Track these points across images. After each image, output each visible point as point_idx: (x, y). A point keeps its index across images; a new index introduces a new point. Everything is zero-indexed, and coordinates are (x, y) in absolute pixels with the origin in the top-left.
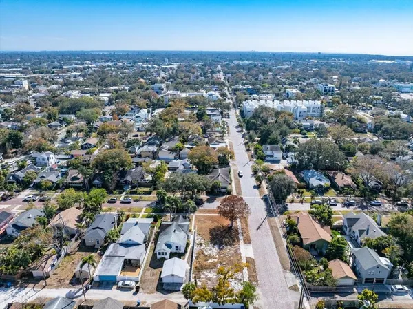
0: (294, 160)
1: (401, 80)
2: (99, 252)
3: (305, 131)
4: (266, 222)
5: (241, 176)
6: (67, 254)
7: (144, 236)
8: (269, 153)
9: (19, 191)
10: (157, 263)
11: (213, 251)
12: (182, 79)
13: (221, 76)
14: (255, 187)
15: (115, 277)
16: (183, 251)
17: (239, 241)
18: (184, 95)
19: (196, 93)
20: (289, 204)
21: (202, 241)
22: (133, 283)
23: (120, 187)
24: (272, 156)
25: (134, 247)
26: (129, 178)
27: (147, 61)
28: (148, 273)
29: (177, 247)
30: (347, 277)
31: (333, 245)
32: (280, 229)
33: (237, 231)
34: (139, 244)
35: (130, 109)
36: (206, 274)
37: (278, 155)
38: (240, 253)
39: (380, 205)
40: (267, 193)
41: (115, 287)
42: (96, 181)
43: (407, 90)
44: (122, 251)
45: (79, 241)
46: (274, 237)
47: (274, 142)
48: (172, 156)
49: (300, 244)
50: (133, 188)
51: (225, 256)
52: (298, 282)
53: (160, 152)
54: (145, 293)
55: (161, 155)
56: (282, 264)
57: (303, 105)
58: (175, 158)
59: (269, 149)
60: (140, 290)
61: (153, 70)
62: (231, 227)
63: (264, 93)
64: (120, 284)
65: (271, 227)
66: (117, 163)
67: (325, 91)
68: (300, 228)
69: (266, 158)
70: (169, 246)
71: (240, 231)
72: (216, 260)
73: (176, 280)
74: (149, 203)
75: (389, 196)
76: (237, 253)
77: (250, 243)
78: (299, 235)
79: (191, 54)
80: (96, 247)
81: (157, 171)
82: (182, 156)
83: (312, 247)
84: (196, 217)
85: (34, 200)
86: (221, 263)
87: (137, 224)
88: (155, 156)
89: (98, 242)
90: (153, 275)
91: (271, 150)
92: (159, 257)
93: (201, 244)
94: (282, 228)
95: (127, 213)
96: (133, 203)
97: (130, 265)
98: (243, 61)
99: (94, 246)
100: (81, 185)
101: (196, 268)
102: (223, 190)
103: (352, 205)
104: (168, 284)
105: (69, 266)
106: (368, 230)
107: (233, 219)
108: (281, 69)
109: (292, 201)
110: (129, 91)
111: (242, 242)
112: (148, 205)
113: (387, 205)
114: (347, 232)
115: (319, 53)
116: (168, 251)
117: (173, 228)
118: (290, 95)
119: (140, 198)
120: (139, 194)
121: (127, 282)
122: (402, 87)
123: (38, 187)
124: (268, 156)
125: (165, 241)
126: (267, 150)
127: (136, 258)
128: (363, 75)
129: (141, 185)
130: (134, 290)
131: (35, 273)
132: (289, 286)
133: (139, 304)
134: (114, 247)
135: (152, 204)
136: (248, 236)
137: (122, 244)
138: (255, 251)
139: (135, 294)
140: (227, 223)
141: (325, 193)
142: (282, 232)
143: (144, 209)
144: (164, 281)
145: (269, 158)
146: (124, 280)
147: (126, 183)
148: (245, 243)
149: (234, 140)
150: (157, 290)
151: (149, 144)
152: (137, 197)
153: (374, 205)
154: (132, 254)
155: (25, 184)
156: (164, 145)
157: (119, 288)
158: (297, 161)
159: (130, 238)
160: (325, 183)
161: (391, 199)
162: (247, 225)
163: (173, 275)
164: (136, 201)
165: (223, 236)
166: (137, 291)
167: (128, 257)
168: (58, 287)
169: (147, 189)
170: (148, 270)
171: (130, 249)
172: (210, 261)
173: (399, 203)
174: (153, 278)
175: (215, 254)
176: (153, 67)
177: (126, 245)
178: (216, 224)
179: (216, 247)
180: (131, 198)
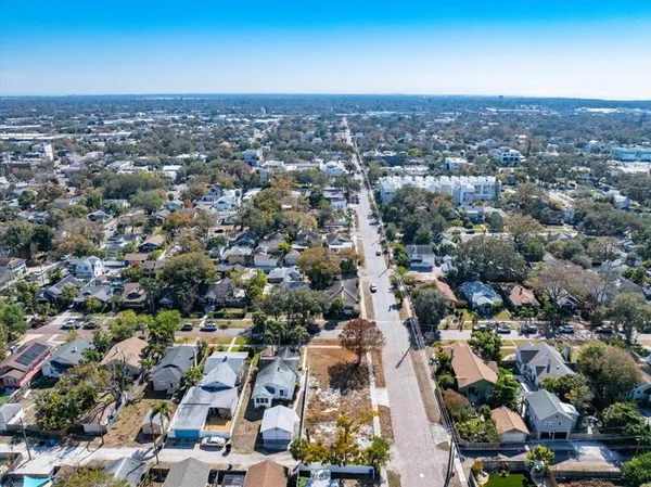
0: (451, 267)
1: (622, 141)
2: (173, 398)
3: (470, 224)
4: (408, 356)
5: (374, 292)
6: (129, 402)
7: (235, 377)
8: (415, 257)
9: (53, 315)
10: (254, 413)
11: (333, 396)
12: (287, 142)
13: (347, 135)
14: (394, 307)
15: (197, 431)
16: (290, 397)
17: (369, 383)
18: (290, 168)
19: (308, 164)
20: (442, 331)
21: (318, 384)
22: (223, 441)
23: (199, 308)
24: (421, 261)
25: (222, 392)
26: (211, 295)
27: (233, 112)
28: (242, 428)
29: (282, 391)
30: (515, 430)
31: (498, 388)
32: (427, 366)
33: (367, 369)
34: (229, 388)
35: (209, 190)
36: (323, 427)
37: (429, 260)
38: (370, 400)
39: (572, 332)
40: (410, 316)
41: (197, 445)
42: (165, 300)
43: (631, 157)
44: (206, 397)
45: (145, 384)
46: (418, 377)
47: (424, 241)
48: (274, 262)
49: (455, 386)
50: (218, 308)
51: (348, 404)
52: (448, 438)
53: (256, 257)
54: (239, 453)
55: (257, 260)
56: (428, 415)
57: (468, 183)
58: (278, 265)
59: (415, 251)
60: (232, 450)
61: (243, 126)
62: (359, 363)
63: (412, 164)
64: (204, 441)
65: (415, 364)
66: (194, 274)
67: (505, 159)
68: (455, 364)
69: (412, 265)
70: (271, 390)
71: (371, 369)
72: (336, 409)
73: (282, 436)
74: (243, 330)
75: (586, 319)
76: (366, 400)
77: (384, 386)
78: (453, 374)
79: (301, 100)
80: (168, 392)
81: (252, 284)
82: (289, 262)
83: (470, 390)
84: (309, 350)
85: (77, 328)
86: (343, 413)
87: (225, 360)
88: (248, 262)
89: (171, 385)
90: (250, 430)
91: (419, 252)
92: (257, 405)
93: (316, 388)
94: (431, 364)
95: (211, 345)
96: (219, 331)
97: (217, 416)
98: (382, 110)
99: (166, 390)
100: (143, 305)
101: (308, 420)
102: (348, 312)
103: (532, 331)
104: (270, 442)
105: (133, 418)
106: (549, 367)
107: (360, 352)
108: (440, 124)
109: (447, 327)
110: (207, 161)
111: (373, 384)
112: (241, 334)
113: (582, 331)
114: (522, 370)
115: (501, 97)
116: (270, 397)
117: (276, 365)
118: (451, 166)
119: (229, 323)
120: (227, 318)
121: (214, 439)
122: (624, 153)
123: (80, 308)
124: (414, 261)
125: (266, 383)
126: (413, 251)
127: (225, 407)
128: (565, 133)
129: (229, 305)
130: (224, 450)
131: (88, 428)
132: (437, 443)
133: (231, 467)
134: (194, 392)
135: (246, 331)
136: (382, 376)
137: (205, 388)
138: (391, 397)
139: (225, 455)
140: (352, 358)
141: (495, 314)
142: (429, 371)
143: (235, 339)
144: (265, 437)
145: (416, 265)
146: (210, 437)
147: (209, 302)
148: (377, 386)
149: (365, 237)
150: (255, 449)
151: (240, 245)
152: (224, 321)
153: (564, 332)
154: (220, 401)
155: (62, 305)
156: (261, 246)
157: (204, 447)
158: (455, 269)
159: (217, 380)
160: (496, 300)
161: (589, 323)
162: (380, 362)
163: (277, 429)
164: (224, 327)
165: (347, 377)
166: (228, 451)
167: (215, 405)
168: (119, 446)
169: (239, 311)
170: (243, 423)
171: (218, 394)
172: (328, 411)
173: (600, 328)
174: (250, 433)
175: (334, 401)
176: (243, 122)
177: (211, 389)
178: (337, 360)
179: (338, 391)
180: (216, 323)
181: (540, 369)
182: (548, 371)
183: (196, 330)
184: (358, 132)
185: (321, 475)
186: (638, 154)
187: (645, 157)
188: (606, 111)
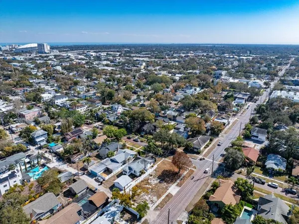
4: (205, 179)
5: (219, 145)
7: (124, 159)
9: (96, 122)
11: (155, 181)
15: (97, 173)
16: (138, 175)
17: (174, 183)
19: (246, 80)
20: (235, 174)
21: (154, 174)
22: (102, 180)
24: (257, 137)
25: (115, 163)
26: (145, 128)
28: (112, 179)
29: (135, 171)
34: (118, 163)
37: (263, 137)
38: (168, 189)
41: (94, 178)
44: (109, 163)
45: (98, 153)
46: (200, 189)
51: (158, 187)
52: (185, 220)
55: (178, 118)
56: (187, 206)
59: (256, 131)
60: (103, 185)
62: (179, 173)
64: (97, 178)
65: (205, 183)
66: (140, 118)
68: (218, 189)
69: (252, 138)
70: (130, 169)
71: (181, 177)
77: (180, 186)
78: (213, 194)
84: (164, 160)
85: (98, 128)
86: (152, 189)
87: (124, 152)
88: (174, 119)
89: (104, 155)
93: (151, 176)
94: (211, 186)
95: (128, 146)
96: (139, 143)
97: (108, 171)
99: (102, 157)
102: (195, 150)
106: (269, 212)
107: (181, 168)
109: (240, 173)
111: (176, 184)
112: (145, 146)
123: (104, 122)
124: (254, 136)
125: (130, 165)
126: (254, 131)
127: (111, 169)
129: (150, 134)
131: (72, 159)
133: (96, 190)
134: (107, 159)
138: (179, 192)
139: (99, 185)
140: (177, 170)
141: (276, 176)
142: (208, 188)
143: (142, 147)
145: (254, 138)
148: (178, 185)
150: (109, 188)
151: (177, 111)
154: (111, 166)
155: (99, 119)
156: (185, 113)
157: (96, 180)
159: (115, 158)
160: (280, 168)
162: (189, 176)
163: (118, 183)
164: (142, 141)
165: (168, 176)
166: (101, 184)
167: (109, 167)
168: (75, 168)
171: (113, 163)
172: (147, 186)
174: (113, 181)
175: (153, 184)
176: (234, 58)
178: (171, 168)
179: (159, 180)
180: (140, 139)
183: (132, 139)
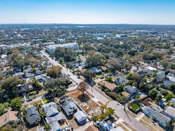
1: (92, 33)
2: (39, 125)
3: (78, 55)
5: (70, 76)
7: (57, 109)
8: (73, 65)
10: (70, 117)
11: (85, 104)
14: (78, 78)
15: (60, 129)
16: (75, 109)
17: (90, 98)
22: (69, 128)
23: (21, 95)
26: (23, 89)
30: (129, 95)
31: (119, 88)
32: (99, 89)
33: (86, 95)
36: (90, 112)
37: (77, 65)
39: (118, 73)
40: (84, 79)
42: (6, 96)
43: (96, 36)
44: (53, 119)
48: (33, 75)
50: (27, 93)
52: (117, 102)
53: (26, 75)
54: (76, 129)
56: (109, 99)
59: (73, 63)
60: (73, 129)
62: (83, 94)
63: (49, 42)
65: (96, 90)
68: (106, 86)
72: (89, 107)
73: (84, 119)
74: (42, 97)
75: (118, 70)
76: (93, 102)
78: (108, 88)
80: (36, 123)
81: (35, 82)
82: (38, 74)
83: (113, 91)
84: (67, 95)
86: (91, 107)
87: (50, 106)
89: (36, 121)
90: (73, 122)
92: (68, 114)
94: (99, 88)
96: (34, 100)
99: (35, 123)
102: (69, 82)
103: (111, 75)
104: (82, 122)
113: (119, 73)
114: (118, 83)
115: (55, 24)
117: (67, 101)
119: (35, 96)
125: (68, 107)
127: (62, 119)
129: (31, 91)
132: (116, 104)
134: (48, 119)
135: (43, 97)
136: (91, 95)
137: (50, 116)
140: (81, 93)
141: (101, 74)
142: (100, 90)
143: (42, 100)
144: (79, 122)
146: (65, 129)
147: (23, 92)
148: (93, 98)
150: (79, 126)
154: (59, 118)
156: (24, 71)
159: (54, 112)
160: (100, 70)
161: (119, 71)
162: (88, 92)
164: (34, 98)
165: (84, 98)
169: (35, 92)
170: (69, 121)
171: (56, 116)
172: (87, 108)
173: (121, 71)
174: (74, 123)
175: (87, 105)
177: (53, 116)
178: (78, 95)
179: (85, 102)
180: (31, 97)
181: (123, 82)
182: (124, 81)
183: (26, 102)
184: (24, 34)
185: (103, 123)
186: (97, 35)
187: (99, 36)
188: (82, 27)
